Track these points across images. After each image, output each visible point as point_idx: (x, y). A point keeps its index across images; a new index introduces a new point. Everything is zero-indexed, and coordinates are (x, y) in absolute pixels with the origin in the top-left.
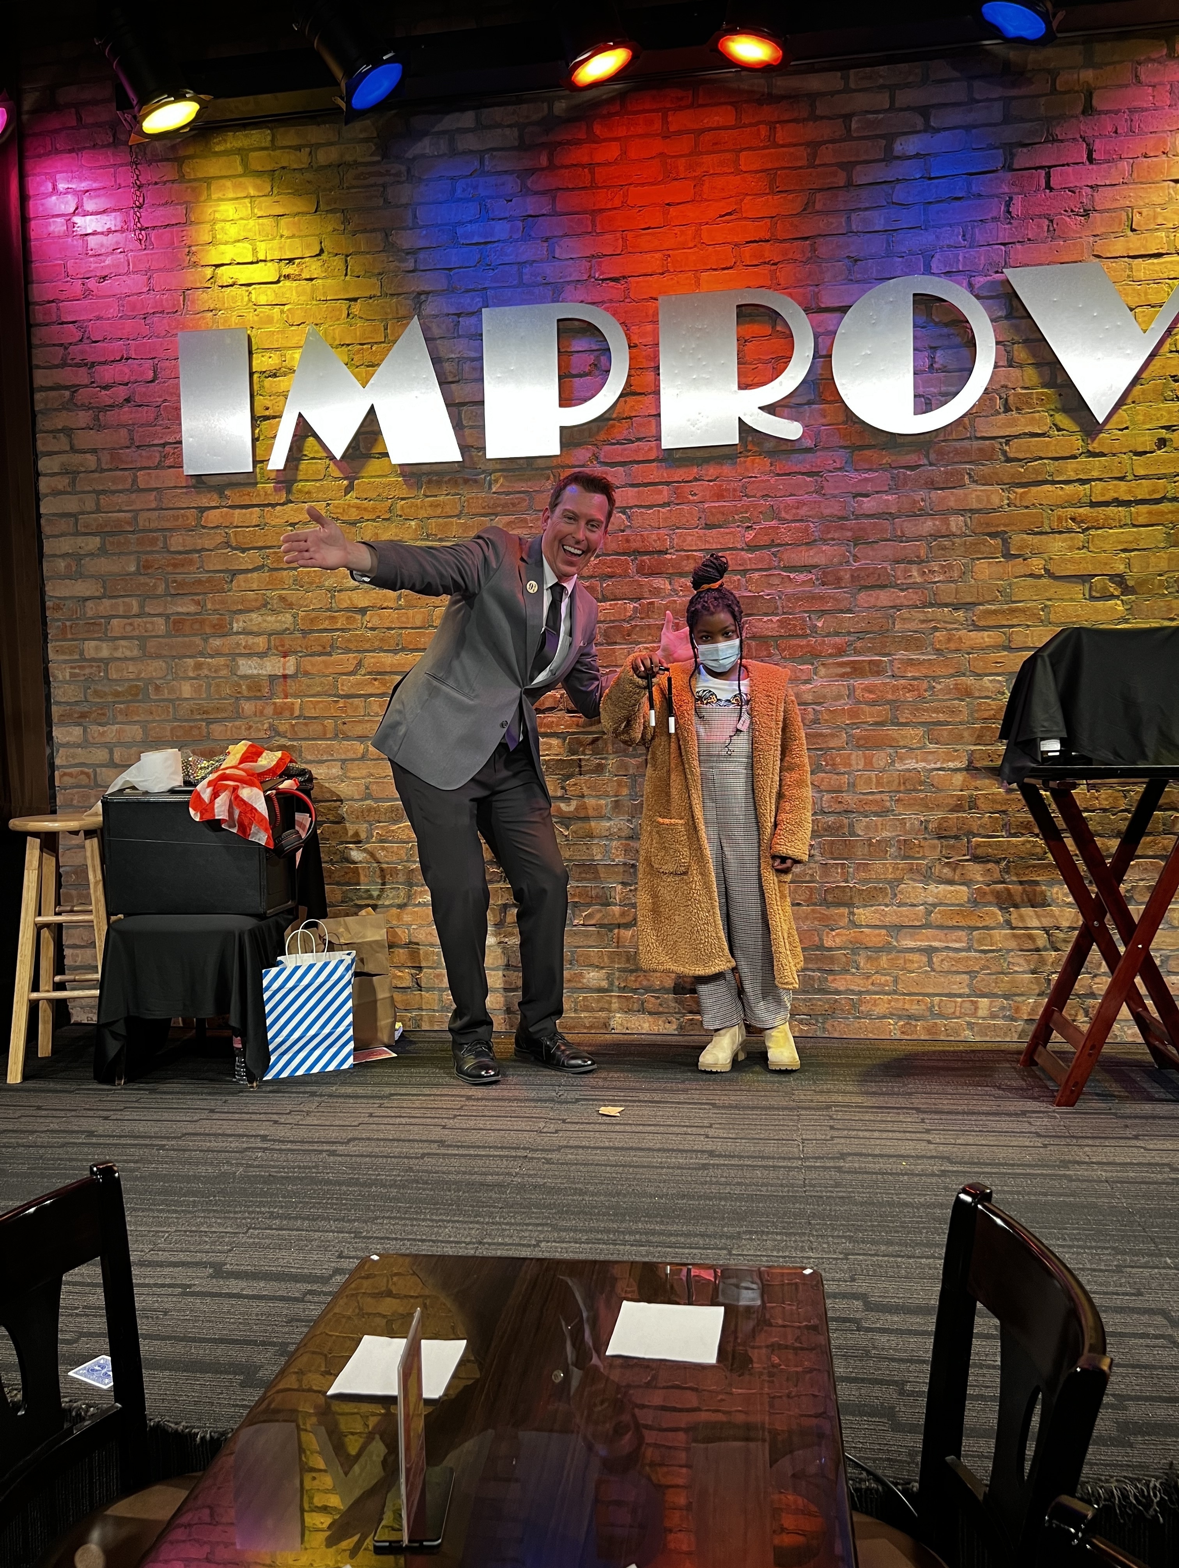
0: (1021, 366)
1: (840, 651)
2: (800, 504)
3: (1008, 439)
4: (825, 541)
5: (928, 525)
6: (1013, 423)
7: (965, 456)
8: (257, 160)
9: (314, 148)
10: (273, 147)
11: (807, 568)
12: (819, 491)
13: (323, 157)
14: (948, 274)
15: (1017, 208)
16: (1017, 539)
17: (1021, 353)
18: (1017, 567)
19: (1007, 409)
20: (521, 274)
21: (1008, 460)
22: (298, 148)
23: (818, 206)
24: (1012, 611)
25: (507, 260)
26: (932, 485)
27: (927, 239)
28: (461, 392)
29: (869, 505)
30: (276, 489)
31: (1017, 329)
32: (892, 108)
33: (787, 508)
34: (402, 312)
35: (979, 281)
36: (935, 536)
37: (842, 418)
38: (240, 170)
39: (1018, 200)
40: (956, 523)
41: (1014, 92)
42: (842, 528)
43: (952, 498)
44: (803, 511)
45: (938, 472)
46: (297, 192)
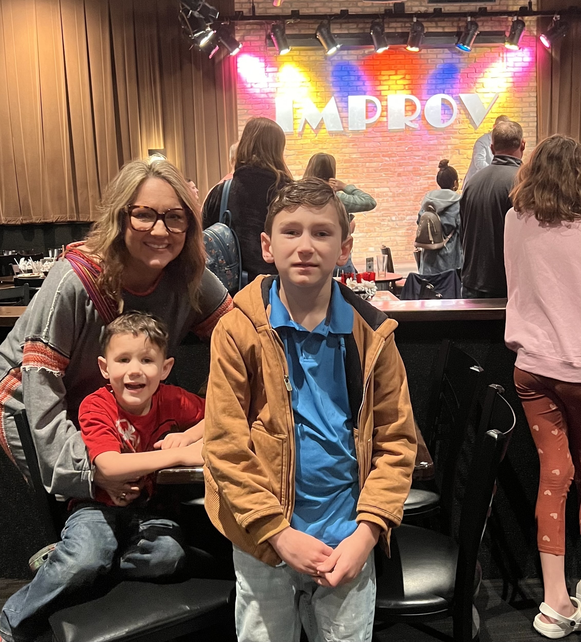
0: (462, 114)
1: (425, 174)
2: (417, 142)
3: (460, 129)
4: (423, 150)
5: (444, 147)
6: (460, 126)
7: (451, 133)
8: (295, 58)
9: (309, 56)
10: (299, 55)
11: (419, 156)
12: (421, 139)
13: (311, 59)
14: (448, 94)
15: (461, 81)
16: (461, 151)
17: (462, 111)
18: (461, 156)
19: (459, 123)
20: (357, 89)
21: (460, 134)
22: (305, 56)
23: (422, 78)
24: (460, 166)
25: (354, 85)
26: (444, 139)
27: (443, 86)
28: (343, 114)
29: (432, 142)
30: (299, 136)
31: (461, 106)
32: (437, 58)
33: (415, 143)
34: (330, 96)
35: (454, 96)
36: (445, 150)
37: (426, 123)
38: (291, 60)
39: (462, 79)
40: (449, 147)
41: (460, 57)
42: (426, 147)
43: (448, 141)
44: (418, 143)
45: (445, 136)
46: (305, 66)
